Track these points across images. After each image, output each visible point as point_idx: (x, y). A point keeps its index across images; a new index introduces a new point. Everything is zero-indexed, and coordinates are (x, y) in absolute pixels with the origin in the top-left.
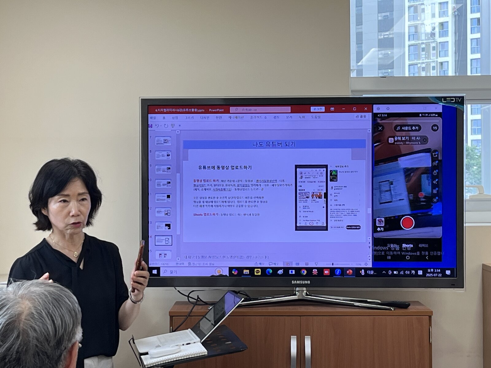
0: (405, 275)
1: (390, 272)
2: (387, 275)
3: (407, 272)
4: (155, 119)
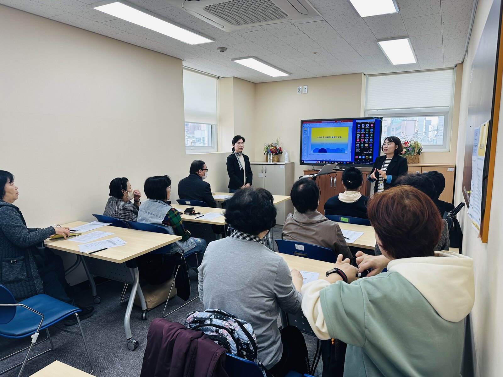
0: (364, 164)
1: (360, 163)
2: (359, 164)
3: (365, 163)
4: (305, 125)
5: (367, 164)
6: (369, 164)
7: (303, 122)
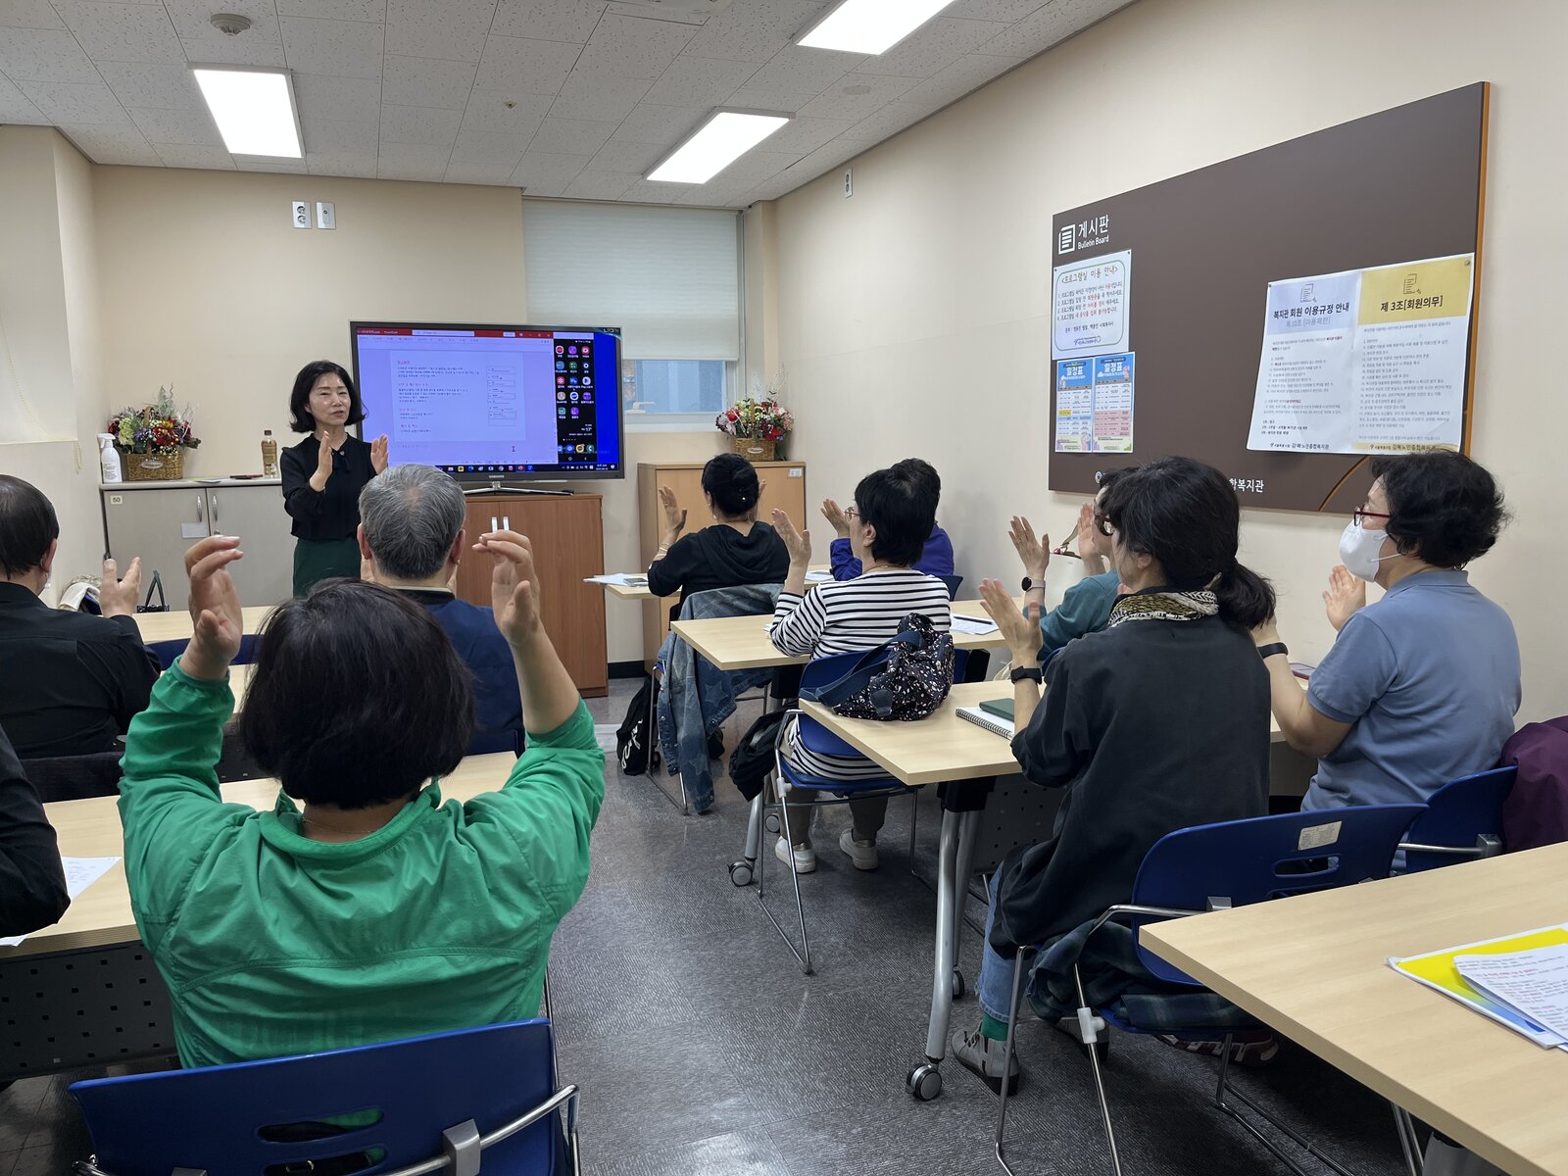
1: (572, 468)
2: (566, 470)
4: (364, 340)
5: (589, 469)
6: (594, 469)
7: (357, 328)
